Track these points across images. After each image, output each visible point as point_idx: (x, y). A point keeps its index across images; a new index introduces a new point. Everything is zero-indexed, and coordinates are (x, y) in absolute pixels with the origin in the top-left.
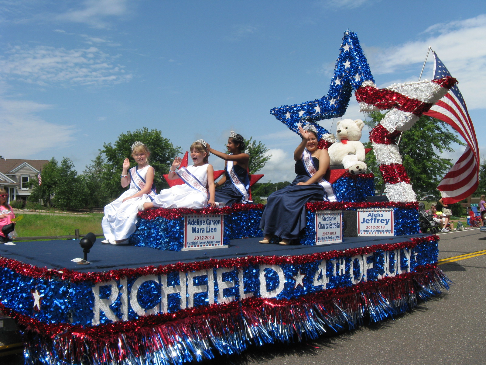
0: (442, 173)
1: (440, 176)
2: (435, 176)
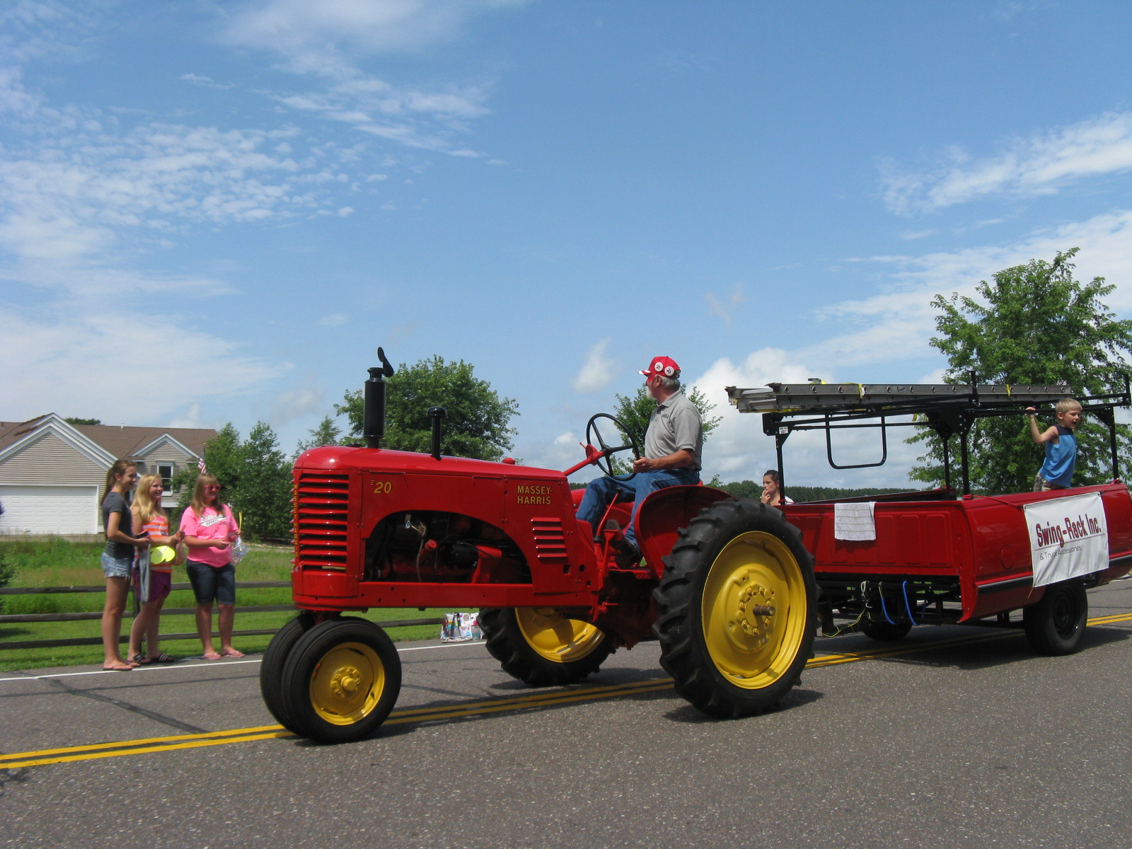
2: (1095, 463)
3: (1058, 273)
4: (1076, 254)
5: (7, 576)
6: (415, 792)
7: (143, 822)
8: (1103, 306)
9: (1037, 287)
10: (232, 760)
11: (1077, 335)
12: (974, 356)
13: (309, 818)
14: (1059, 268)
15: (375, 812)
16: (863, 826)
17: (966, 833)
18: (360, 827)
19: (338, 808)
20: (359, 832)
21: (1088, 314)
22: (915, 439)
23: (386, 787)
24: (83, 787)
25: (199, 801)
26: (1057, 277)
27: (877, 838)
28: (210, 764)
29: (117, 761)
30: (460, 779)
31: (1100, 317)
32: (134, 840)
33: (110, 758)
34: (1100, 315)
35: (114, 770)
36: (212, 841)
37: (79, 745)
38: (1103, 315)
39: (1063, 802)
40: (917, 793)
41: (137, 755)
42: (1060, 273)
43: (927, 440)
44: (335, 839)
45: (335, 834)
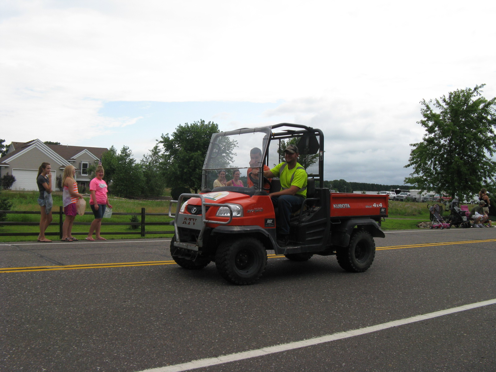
0: (493, 176)
1: (490, 178)
2: (485, 178)
3: (475, 94)
4: (484, 86)
5: (10, 206)
6: (133, 288)
7: (27, 293)
8: (495, 110)
9: (466, 99)
10: (70, 275)
11: (481, 122)
12: (436, 129)
13: (89, 295)
14: (476, 92)
15: (114, 294)
16: (295, 309)
17: (332, 313)
18: (106, 298)
19: (101, 292)
20: (105, 300)
21: (487, 113)
22: (409, 166)
23: (123, 286)
24: (11, 281)
25: (51, 287)
26: (474, 96)
27: (297, 313)
28: (61, 276)
29: (27, 273)
30: (152, 285)
31: (493, 115)
32: (22, 298)
33: (24, 272)
34: (493, 114)
35: (24, 276)
36: (50, 300)
37: (15, 267)
38: (494, 114)
39: (378, 306)
40: (325, 300)
41: (35, 271)
42: (476, 94)
43: (413, 166)
44: (94, 302)
45: (96, 300)
